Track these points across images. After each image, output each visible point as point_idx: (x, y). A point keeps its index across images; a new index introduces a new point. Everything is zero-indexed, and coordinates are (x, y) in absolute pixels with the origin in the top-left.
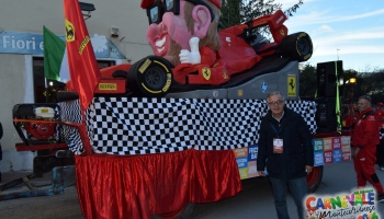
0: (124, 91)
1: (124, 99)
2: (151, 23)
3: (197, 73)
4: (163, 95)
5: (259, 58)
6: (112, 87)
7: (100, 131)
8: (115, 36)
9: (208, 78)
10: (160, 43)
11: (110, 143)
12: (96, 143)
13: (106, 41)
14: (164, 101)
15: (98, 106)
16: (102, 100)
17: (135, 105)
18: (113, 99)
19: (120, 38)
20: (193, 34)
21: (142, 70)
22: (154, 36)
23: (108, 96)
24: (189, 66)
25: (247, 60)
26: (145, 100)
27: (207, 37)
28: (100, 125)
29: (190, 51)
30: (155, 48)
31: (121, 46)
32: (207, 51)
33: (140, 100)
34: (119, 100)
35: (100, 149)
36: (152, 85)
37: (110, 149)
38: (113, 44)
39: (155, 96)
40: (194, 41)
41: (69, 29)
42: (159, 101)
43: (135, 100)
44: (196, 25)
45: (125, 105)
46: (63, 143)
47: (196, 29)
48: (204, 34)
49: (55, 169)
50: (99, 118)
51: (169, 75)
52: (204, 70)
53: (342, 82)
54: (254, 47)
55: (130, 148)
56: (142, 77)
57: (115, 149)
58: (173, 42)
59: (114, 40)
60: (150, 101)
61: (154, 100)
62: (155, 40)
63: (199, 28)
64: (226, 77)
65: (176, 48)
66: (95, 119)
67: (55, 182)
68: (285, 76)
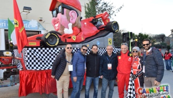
0: (39, 45)
1: (39, 49)
2: (53, 17)
3: (70, 38)
4: (55, 47)
5: (98, 31)
6: (34, 44)
7: (29, 61)
8: (41, 20)
9: (74, 40)
10: (57, 25)
11: (33, 66)
12: (27, 66)
13: (37, 23)
14: (56, 49)
15: (28, 51)
16: (30, 49)
17: (44, 51)
18: (35, 49)
19: (43, 21)
20: (69, 22)
21: (47, 37)
22: (55, 22)
23: (32, 47)
24: (67, 35)
25: (93, 32)
26: (48, 49)
27: (75, 23)
28: (29, 58)
29: (68, 28)
30: (55, 27)
31: (43, 25)
32: (75, 28)
33: (46, 49)
34: (37, 49)
35: (29, 68)
36: (51, 43)
37: (33, 68)
38: (40, 24)
39: (52, 47)
40: (70, 25)
41: (16, 22)
42: (54, 49)
43: (44, 49)
44: (71, 18)
45: (39, 51)
46: (15, 66)
47: (71, 20)
48: (74, 22)
49: (11, 76)
50: (29, 56)
51: (58, 39)
52: (73, 37)
53: (132, 41)
54: (96, 26)
55: (42, 68)
56: (47, 40)
57: (35, 68)
58: (61, 25)
59: (40, 22)
60: (50, 49)
61: (52, 49)
62: (55, 24)
63: (72, 20)
64: (83, 39)
65: (63, 27)
66: (27, 56)
67: (11, 81)
68: (107, 38)
